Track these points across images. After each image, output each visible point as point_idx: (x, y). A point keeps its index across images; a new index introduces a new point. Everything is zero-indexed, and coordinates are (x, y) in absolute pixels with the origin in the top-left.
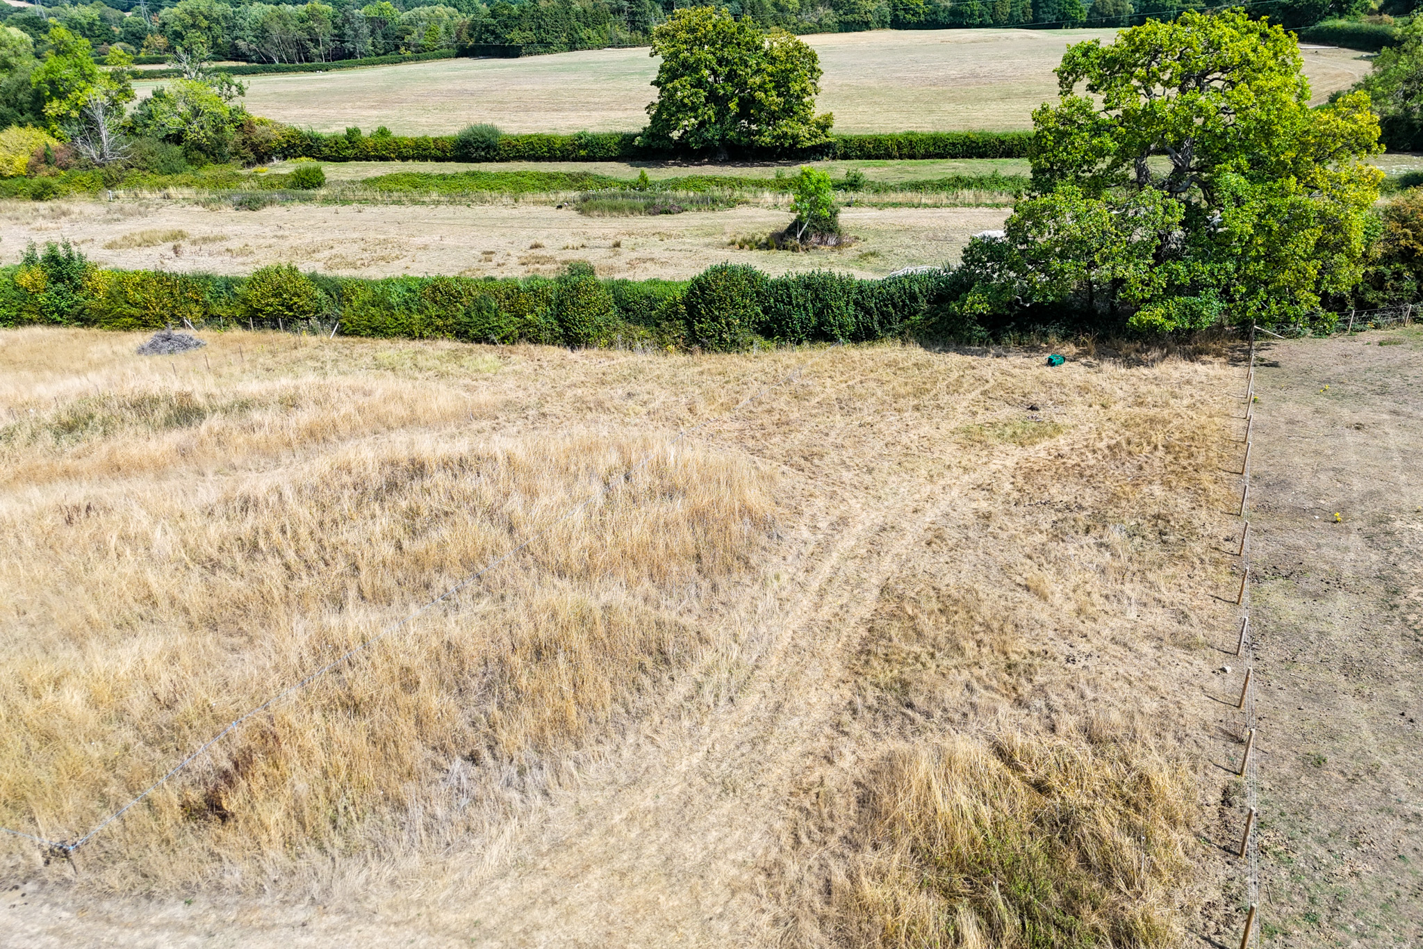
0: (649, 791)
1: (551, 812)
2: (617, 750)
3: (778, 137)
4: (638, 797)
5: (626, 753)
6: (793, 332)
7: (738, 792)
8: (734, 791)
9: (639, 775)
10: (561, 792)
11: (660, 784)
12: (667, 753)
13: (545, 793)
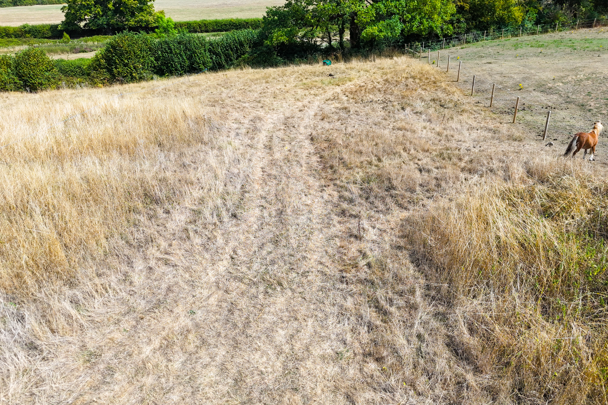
0: (179, 310)
1: (44, 369)
2: (126, 278)
3: (138, 22)
4: (169, 320)
5: (138, 279)
6: (176, 70)
7: (285, 284)
8: (280, 284)
9: (161, 297)
10: (56, 339)
11: (190, 299)
12: (187, 269)
13: (32, 347)
